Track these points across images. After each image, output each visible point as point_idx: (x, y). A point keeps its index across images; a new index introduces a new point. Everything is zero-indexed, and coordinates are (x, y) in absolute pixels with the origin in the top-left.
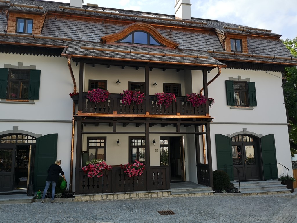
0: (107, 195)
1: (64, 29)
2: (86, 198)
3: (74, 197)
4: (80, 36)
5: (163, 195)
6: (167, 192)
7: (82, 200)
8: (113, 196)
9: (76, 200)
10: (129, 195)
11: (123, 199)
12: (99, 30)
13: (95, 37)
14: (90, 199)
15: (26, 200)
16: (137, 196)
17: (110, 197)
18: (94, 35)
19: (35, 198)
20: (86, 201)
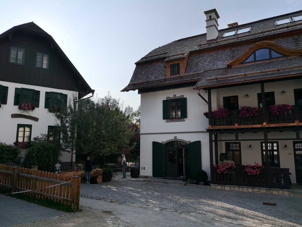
0: (234, 187)
1: (201, 63)
2: (219, 187)
3: (211, 185)
4: (212, 66)
5: (284, 193)
6: (288, 191)
7: (216, 188)
8: (239, 188)
9: (212, 188)
10: (252, 189)
11: (247, 191)
12: (227, 57)
13: (223, 64)
14: (222, 188)
15: (182, 183)
16: (259, 191)
17: (237, 189)
18: (223, 62)
19: (187, 183)
20: (219, 190)
